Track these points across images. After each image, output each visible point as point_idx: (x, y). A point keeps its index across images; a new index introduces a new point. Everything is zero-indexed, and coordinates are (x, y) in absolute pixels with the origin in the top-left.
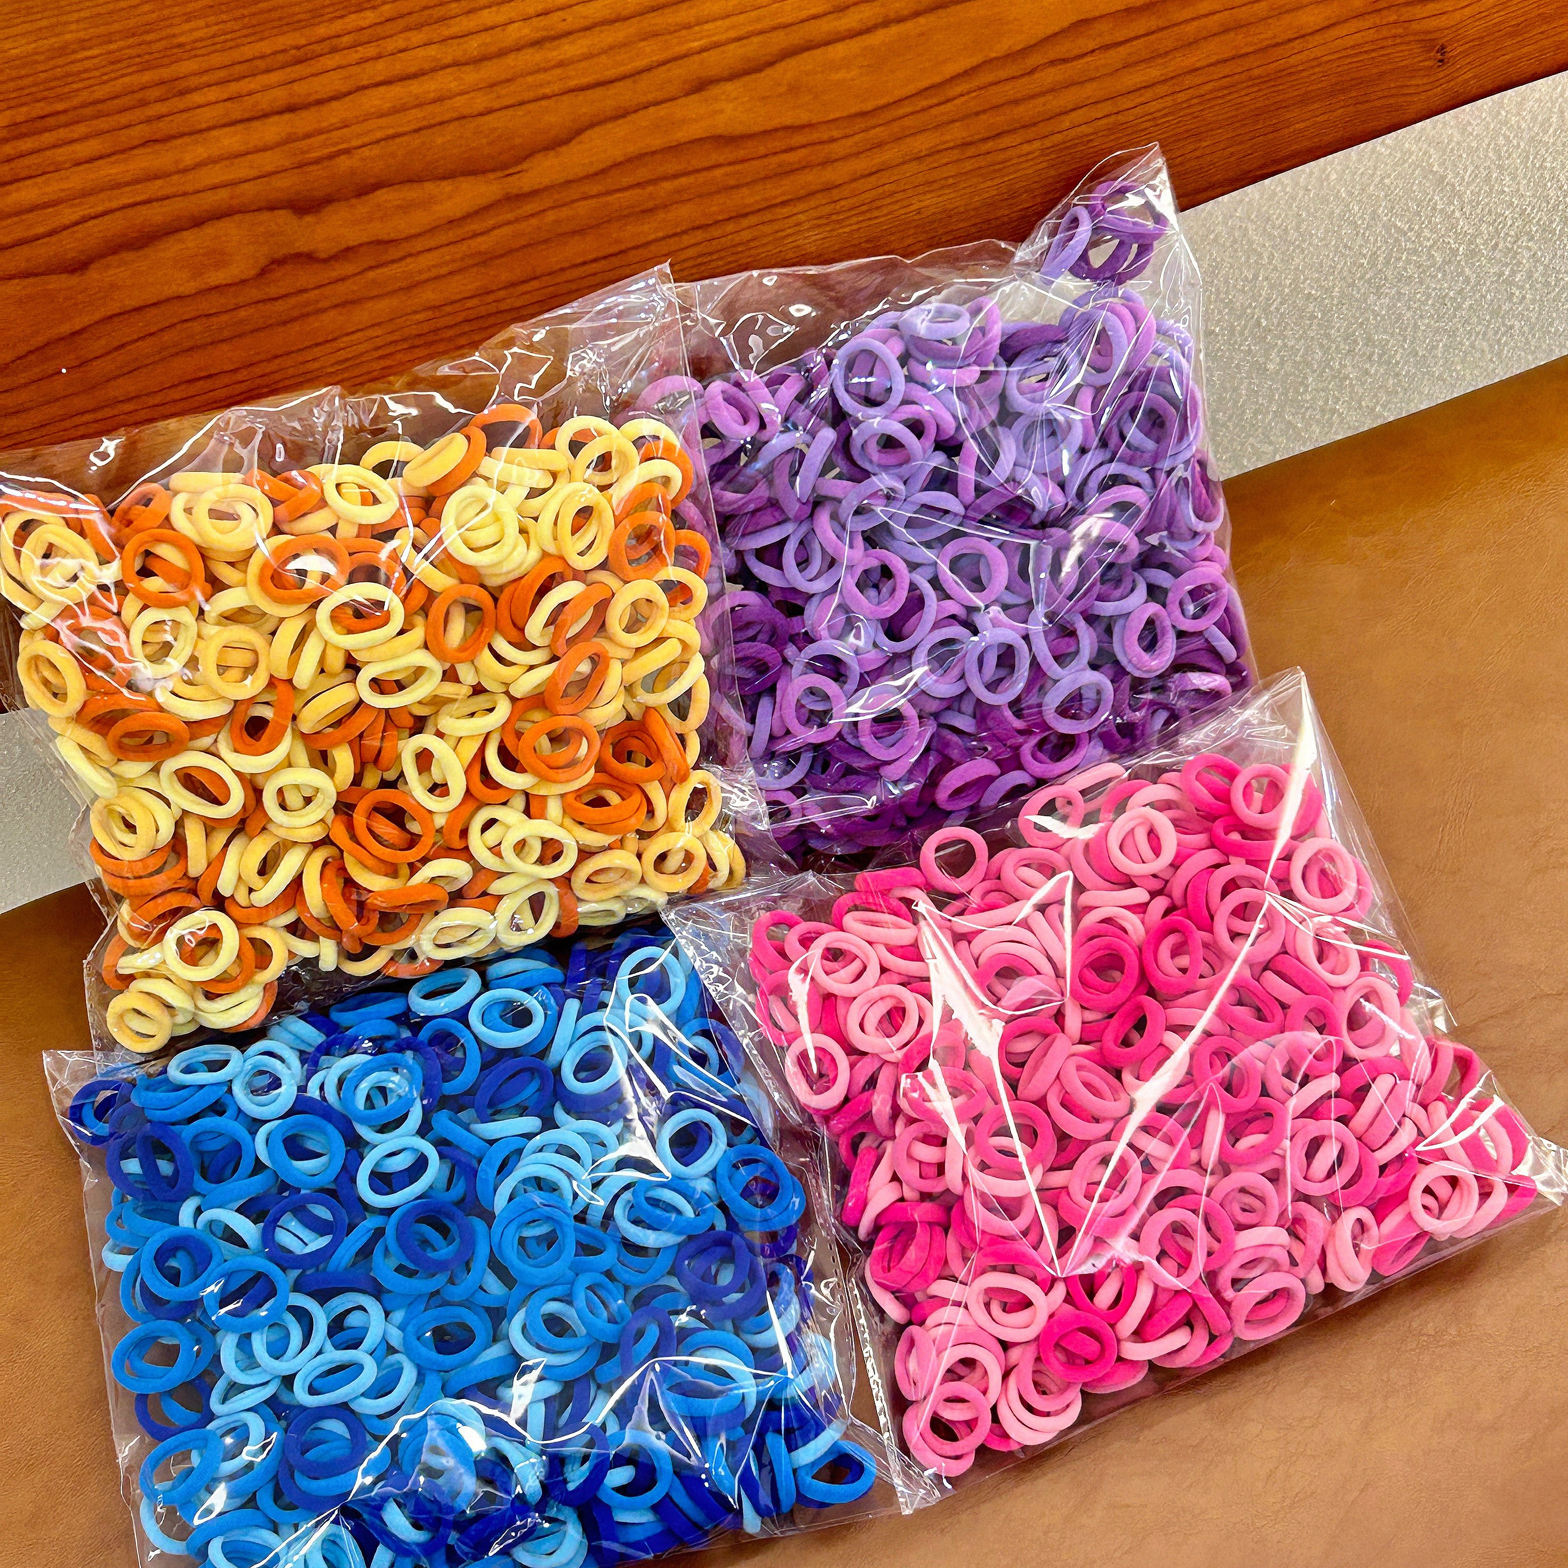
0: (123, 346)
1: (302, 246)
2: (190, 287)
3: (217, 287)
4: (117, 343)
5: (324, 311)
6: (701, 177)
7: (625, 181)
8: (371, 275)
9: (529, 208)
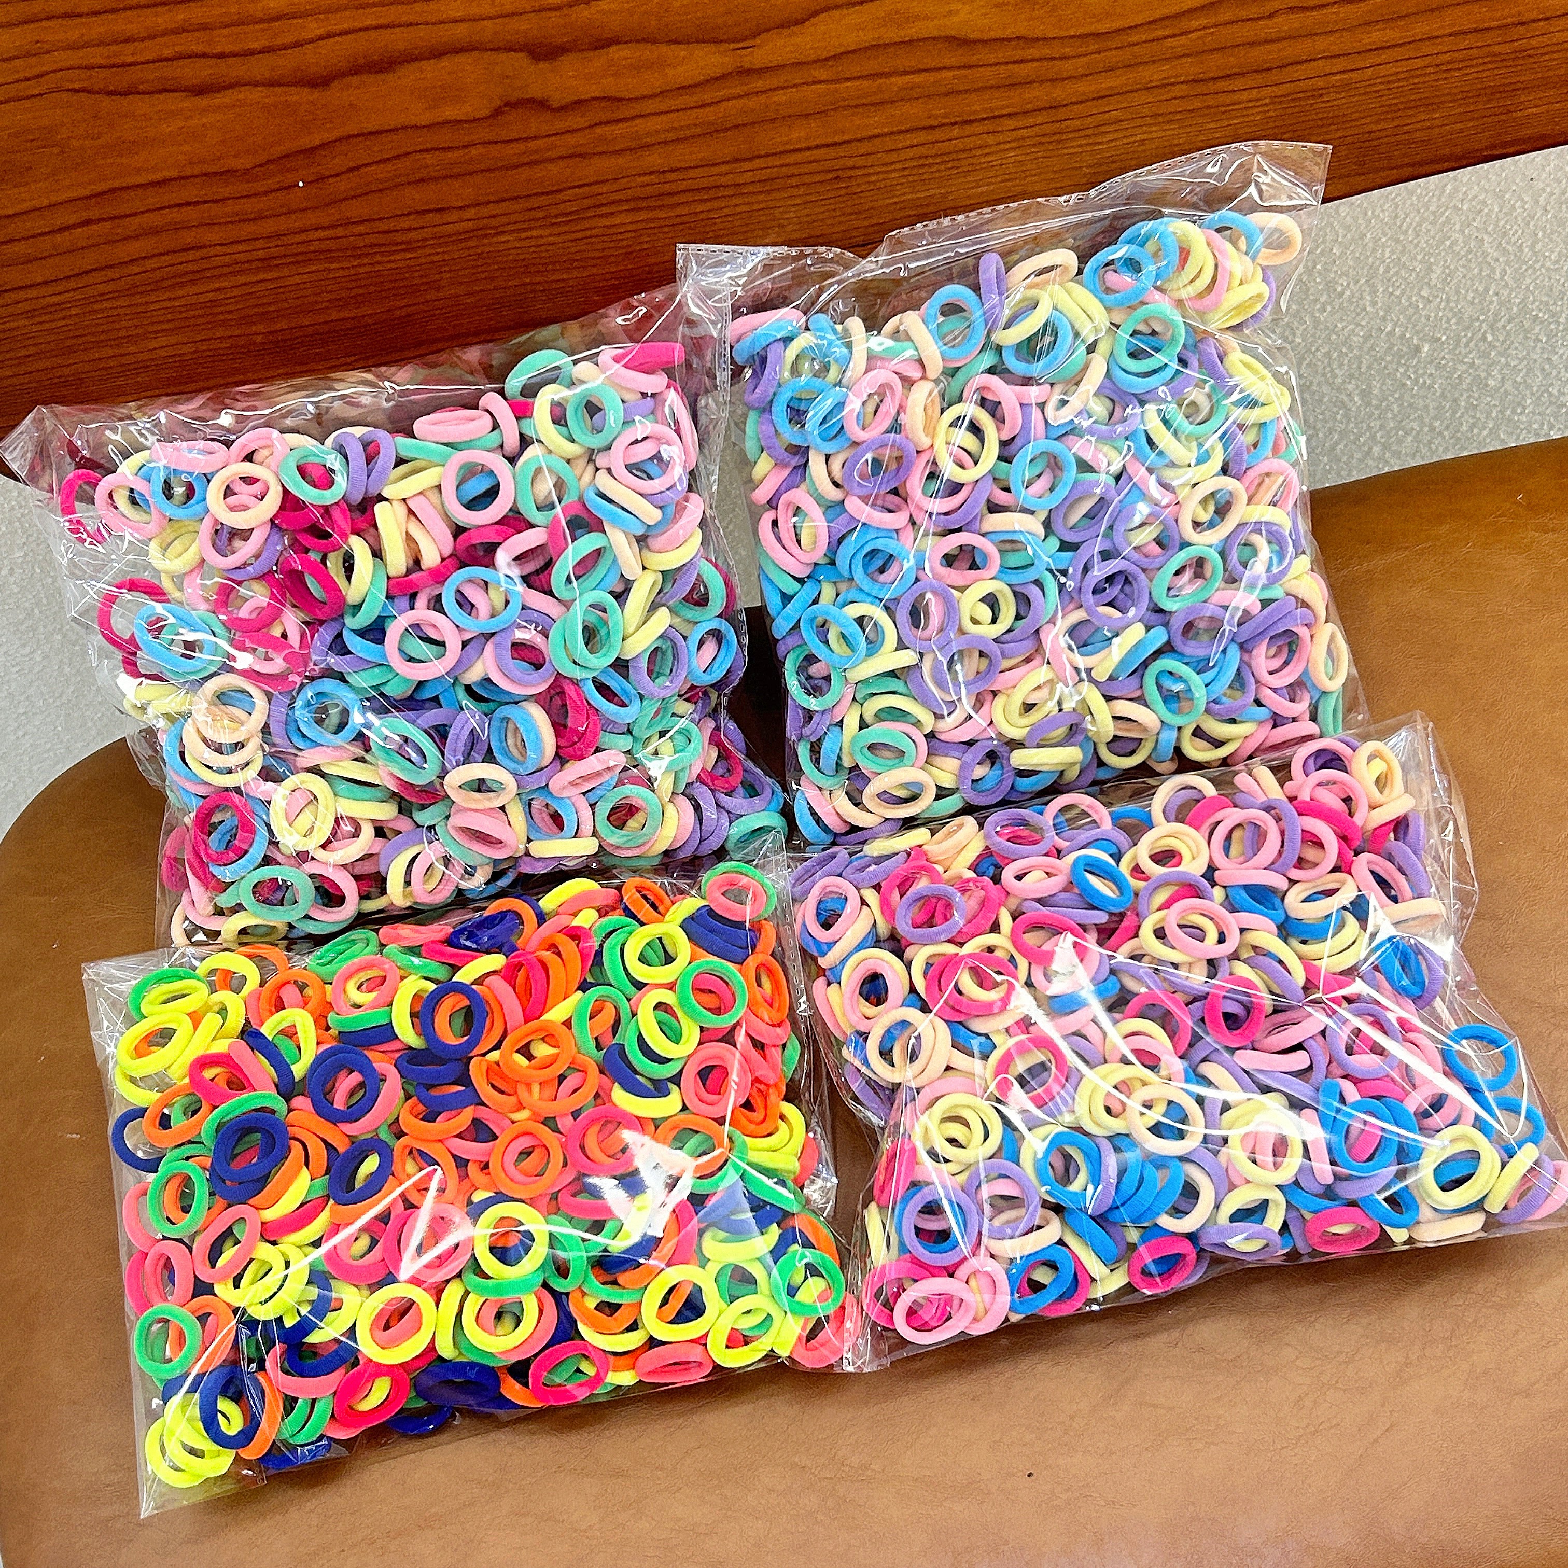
0: (357, 168)
1: (535, 92)
2: (426, 118)
3: (450, 122)
4: (352, 164)
5: (551, 160)
6: (930, 77)
7: (856, 70)
8: (599, 130)
9: (759, 84)
